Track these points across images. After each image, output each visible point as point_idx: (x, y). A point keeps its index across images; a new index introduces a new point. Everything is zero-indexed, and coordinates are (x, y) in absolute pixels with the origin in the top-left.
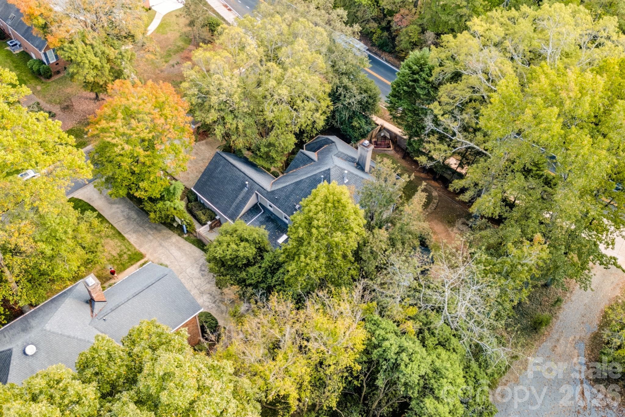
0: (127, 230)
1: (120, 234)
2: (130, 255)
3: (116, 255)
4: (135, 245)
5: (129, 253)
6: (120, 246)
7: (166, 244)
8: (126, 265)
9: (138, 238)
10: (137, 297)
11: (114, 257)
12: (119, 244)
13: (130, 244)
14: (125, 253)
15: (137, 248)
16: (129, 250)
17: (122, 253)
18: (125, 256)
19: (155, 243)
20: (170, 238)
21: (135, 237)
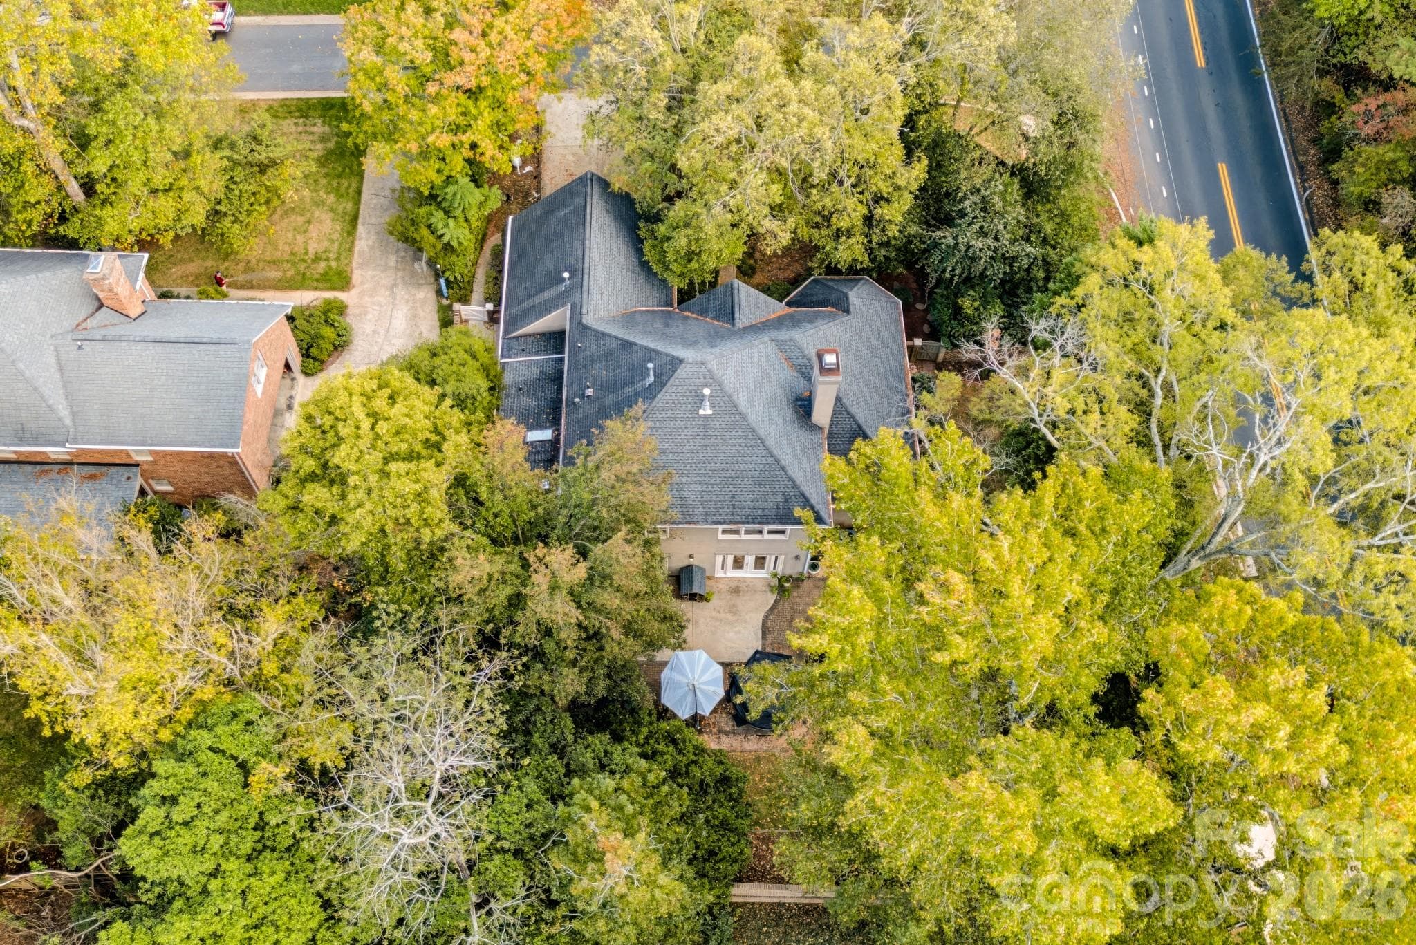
0: (373, 221)
1: (355, 219)
2: (330, 268)
3: (311, 252)
4: (356, 255)
5: (334, 264)
6: (333, 241)
7: (401, 292)
8: (308, 282)
9: (372, 248)
10: (159, 347)
11: (306, 253)
12: (336, 236)
13: (351, 250)
14: (327, 260)
15: (354, 265)
16: (338, 259)
17: (324, 256)
18: (323, 264)
19: (387, 279)
20: (419, 286)
21: (370, 242)
